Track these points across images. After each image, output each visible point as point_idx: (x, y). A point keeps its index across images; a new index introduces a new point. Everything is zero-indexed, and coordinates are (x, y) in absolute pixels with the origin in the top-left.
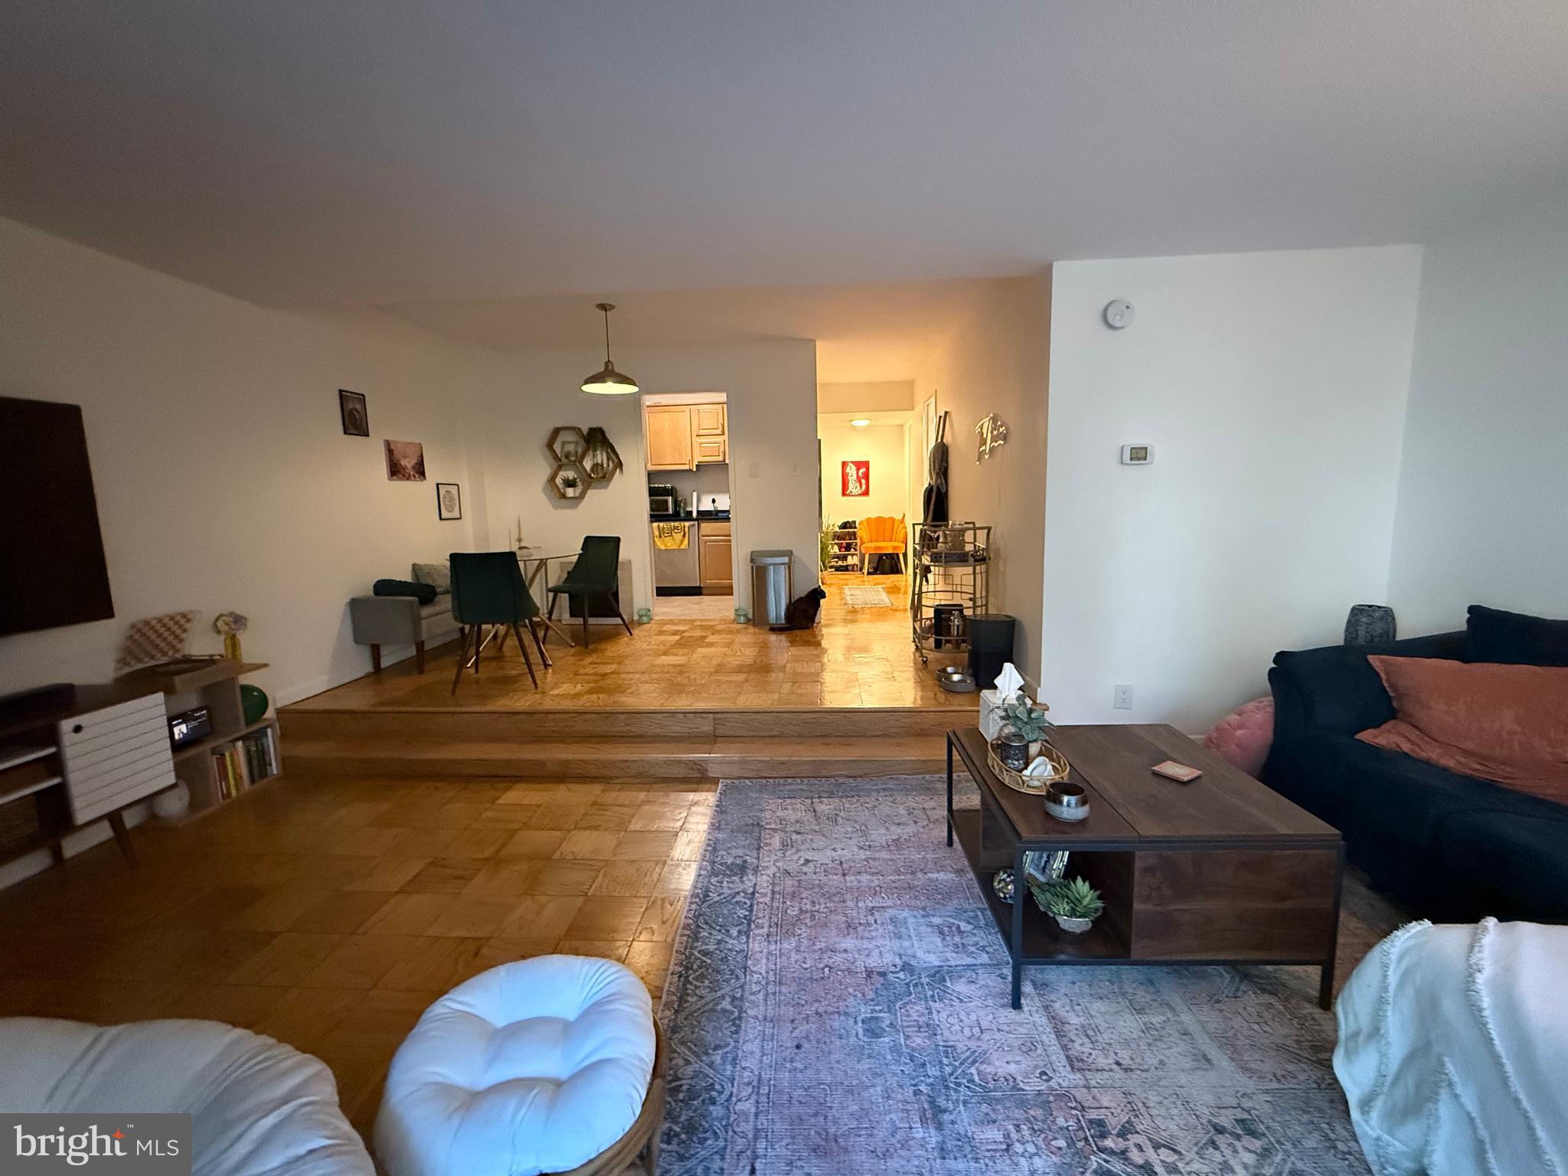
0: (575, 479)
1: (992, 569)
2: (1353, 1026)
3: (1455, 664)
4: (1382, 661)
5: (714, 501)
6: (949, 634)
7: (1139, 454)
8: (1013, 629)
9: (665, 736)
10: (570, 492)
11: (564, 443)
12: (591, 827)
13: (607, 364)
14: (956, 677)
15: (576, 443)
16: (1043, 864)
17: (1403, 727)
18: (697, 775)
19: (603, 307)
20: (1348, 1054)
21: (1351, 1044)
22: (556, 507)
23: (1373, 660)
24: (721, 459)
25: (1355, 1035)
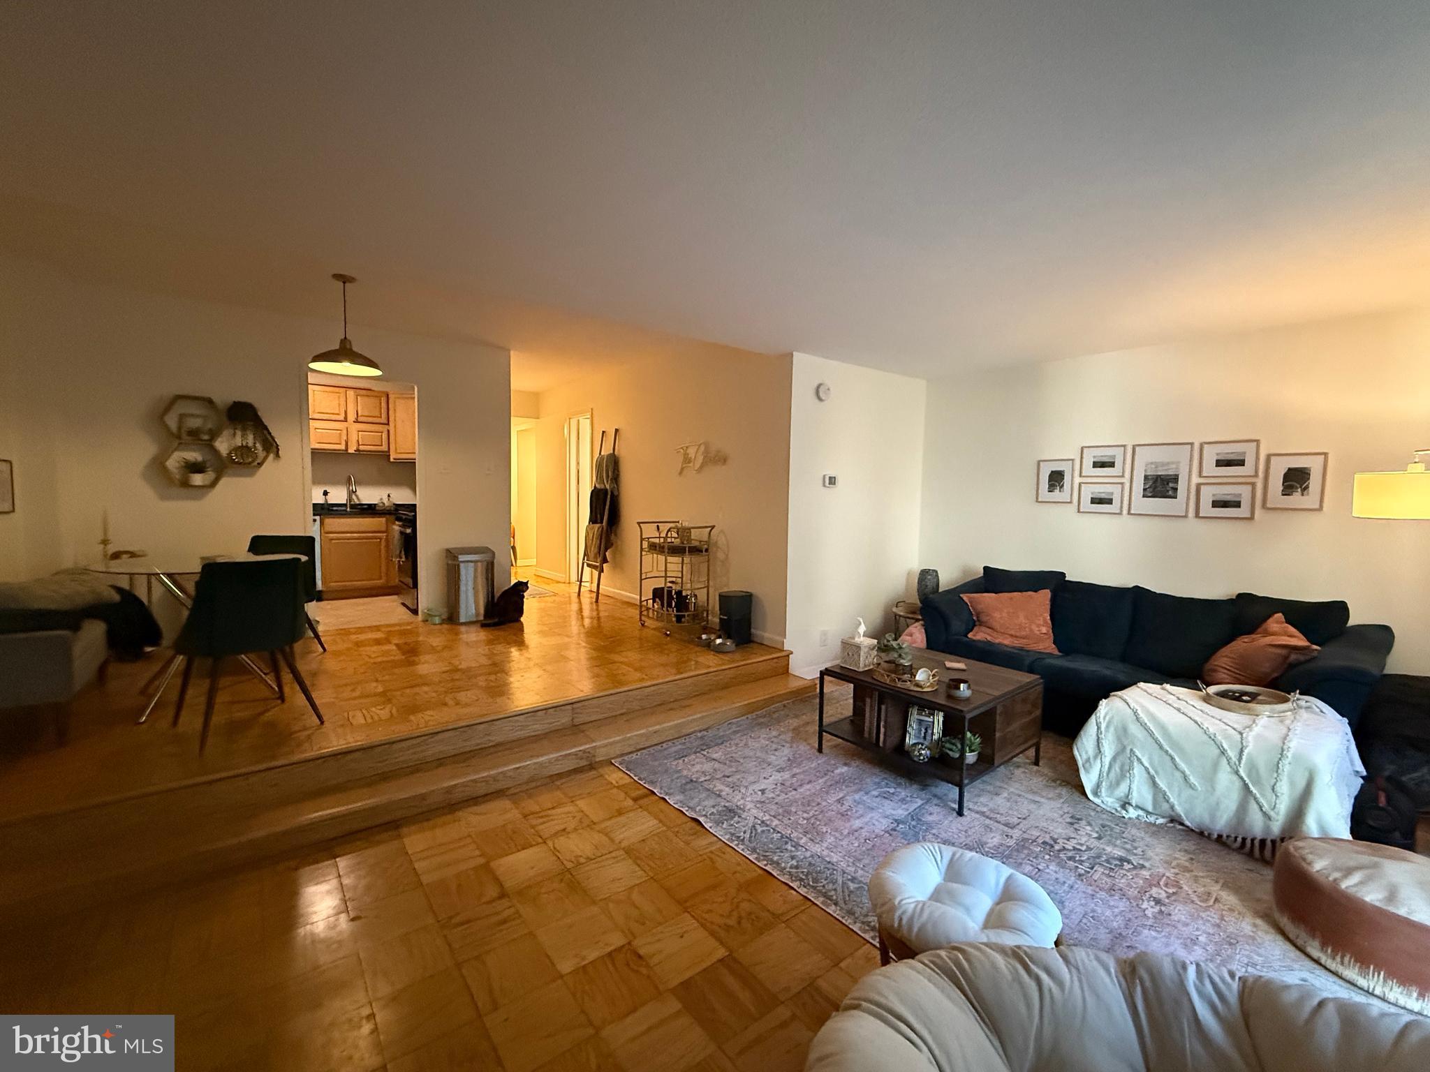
0: (204, 462)
1: (711, 557)
2: (1085, 757)
3: (993, 595)
4: (967, 597)
5: (326, 493)
6: (687, 609)
7: (832, 481)
8: (751, 601)
9: (525, 738)
10: (197, 479)
11: (182, 417)
12: (556, 833)
13: (342, 341)
14: (719, 641)
15: (205, 418)
16: (923, 735)
17: (983, 629)
18: (584, 763)
19: (344, 279)
20: (1087, 771)
21: (1087, 765)
22: (163, 497)
23: (965, 597)
24: (344, 448)
25: (1088, 760)
